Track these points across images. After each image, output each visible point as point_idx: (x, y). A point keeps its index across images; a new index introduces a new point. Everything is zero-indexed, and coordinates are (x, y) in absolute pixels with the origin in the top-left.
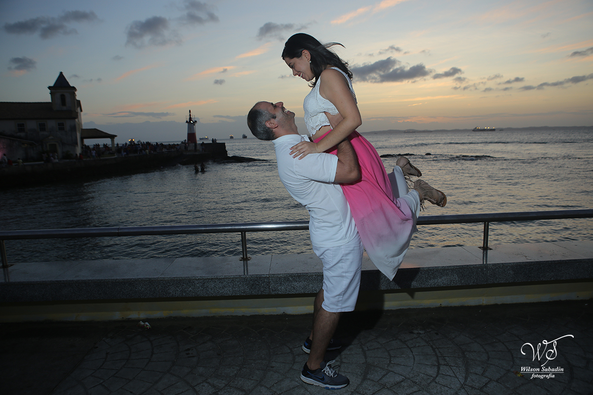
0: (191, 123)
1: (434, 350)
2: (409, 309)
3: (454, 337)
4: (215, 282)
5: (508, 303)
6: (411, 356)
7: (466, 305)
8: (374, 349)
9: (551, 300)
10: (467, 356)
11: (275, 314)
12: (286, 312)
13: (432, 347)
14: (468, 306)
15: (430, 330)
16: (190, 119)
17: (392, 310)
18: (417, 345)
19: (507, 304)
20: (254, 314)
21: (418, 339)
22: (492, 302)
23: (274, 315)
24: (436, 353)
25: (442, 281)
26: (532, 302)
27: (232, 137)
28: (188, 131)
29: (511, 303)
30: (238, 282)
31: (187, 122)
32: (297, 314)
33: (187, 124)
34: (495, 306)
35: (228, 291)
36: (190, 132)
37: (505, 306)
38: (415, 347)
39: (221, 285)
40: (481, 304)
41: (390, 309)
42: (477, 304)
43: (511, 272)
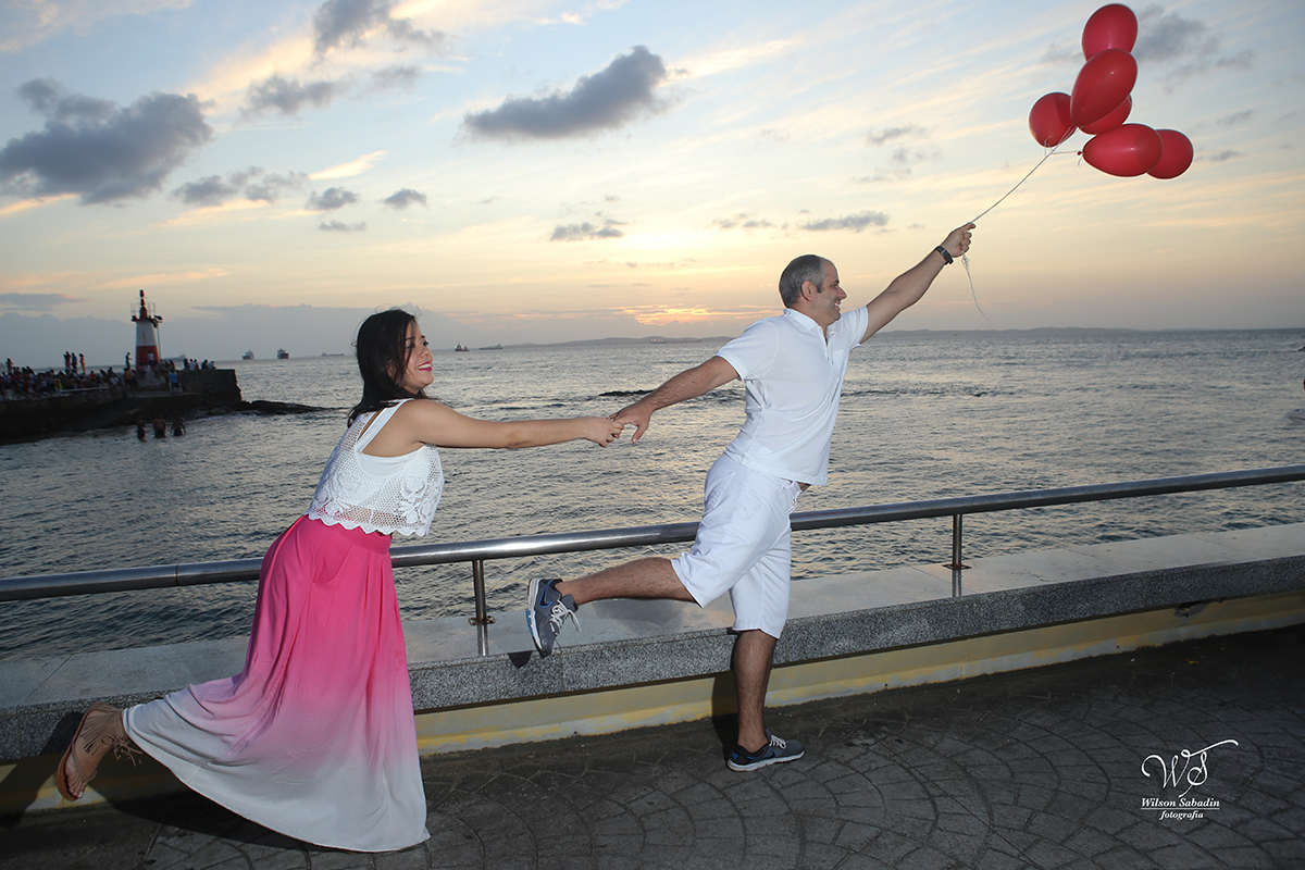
0: (145, 319)
1: (908, 771)
2: (828, 701)
3: (933, 743)
4: (442, 674)
5: (1005, 670)
6: (871, 787)
7: (932, 681)
8: (794, 784)
9: (1076, 658)
10: (974, 775)
11: (557, 737)
12: (579, 732)
13: (901, 765)
14: (935, 684)
15: (884, 736)
16: (143, 311)
17: (794, 706)
18: (873, 766)
19: (1003, 673)
20: (510, 743)
21: (869, 754)
22: (977, 672)
23: (555, 741)
24: (916, 778)
25: (900, 634)
26: (1045, 664)
27: (283, 356)
28: (138, 342)
29: (1009, 669)
30: (492, 670)
31: (134, 319)
32: (602, 733)
33: (134, 323)
34: (983, 679)
35: (470, 693)
36: (142, 345)
37: (999, 677)
38: (869, 770)
39: (453, 681)
40: (958, 677)
41: (791, 703)
42: (952, 679)
43: (1021, 608)
